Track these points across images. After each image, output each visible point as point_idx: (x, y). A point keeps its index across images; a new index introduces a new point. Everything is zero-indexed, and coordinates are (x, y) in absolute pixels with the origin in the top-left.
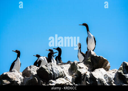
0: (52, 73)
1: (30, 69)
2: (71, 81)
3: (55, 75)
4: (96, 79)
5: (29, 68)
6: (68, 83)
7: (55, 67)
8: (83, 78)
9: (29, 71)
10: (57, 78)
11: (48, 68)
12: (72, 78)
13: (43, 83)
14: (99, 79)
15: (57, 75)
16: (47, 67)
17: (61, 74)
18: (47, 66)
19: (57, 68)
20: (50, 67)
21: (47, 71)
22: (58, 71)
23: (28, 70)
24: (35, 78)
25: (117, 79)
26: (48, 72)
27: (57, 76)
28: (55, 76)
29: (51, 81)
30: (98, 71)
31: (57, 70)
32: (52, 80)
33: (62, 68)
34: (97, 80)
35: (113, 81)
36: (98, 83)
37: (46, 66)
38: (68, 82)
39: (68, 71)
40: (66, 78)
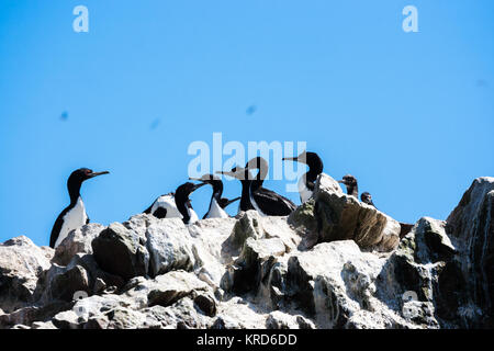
0: (144, 250)
1: (82, 237)
2: (217, 282)
3: (157, 260)
4: (311, 278)
5: (78, 232)
6: (203, 289)
7: (160, 231)
8: (263, 272)
9: (77, 243)
10: (164, 271)
11: (132, 232)
12: (224, 271)
13: (108, 285)
14: (319, 279)
15: (164, 260)
16: (129, 228)
17: (180, 257)
18: (131, 225)
19: (169, 234)
20: (138, 229)
21: (127, 242)
22: (170, 245)
23: (75, 240)
24: (79, 267)
25: (390, 278)
26: (130, 247)
27: (166, 263)
28: (155, 264)
29: (137, 282)
30: (329, 249)
31: (165, 241)
32: (141, 279)
33: (194, 235)
34: (312, 283)
35: (373, 286)
36: (314, 293)
37: (126, 224)
38: (203, 285)
39: (219, 248)
40: (203, 271)
